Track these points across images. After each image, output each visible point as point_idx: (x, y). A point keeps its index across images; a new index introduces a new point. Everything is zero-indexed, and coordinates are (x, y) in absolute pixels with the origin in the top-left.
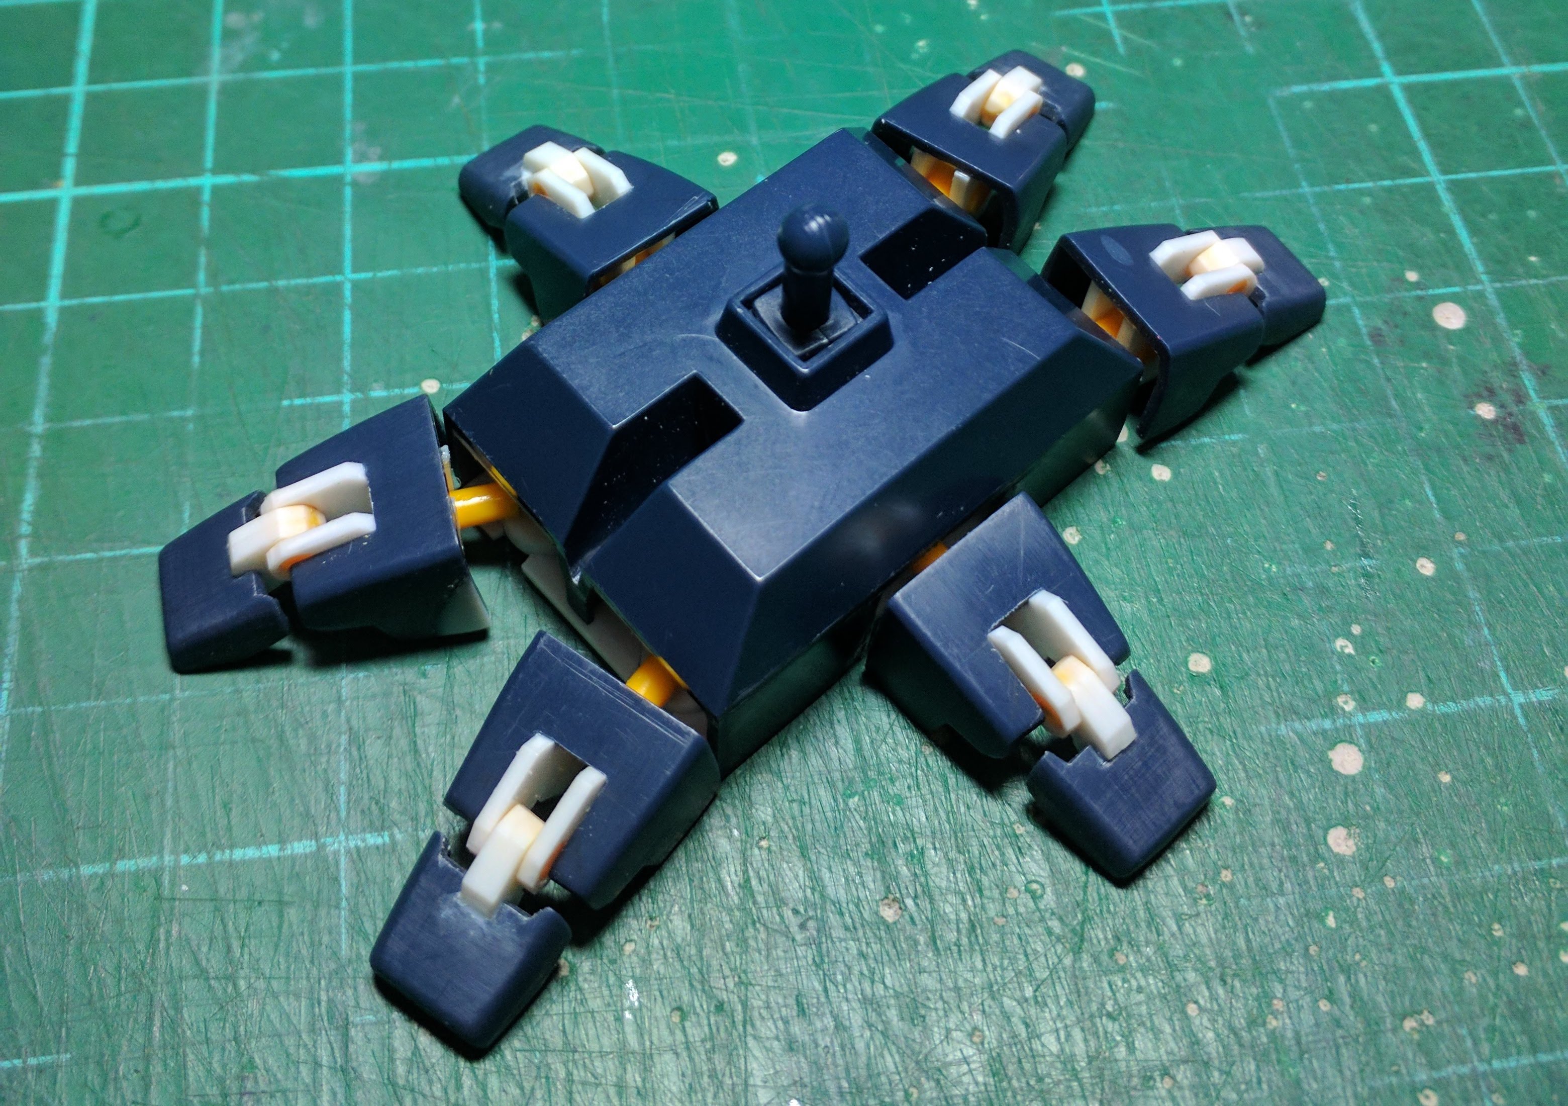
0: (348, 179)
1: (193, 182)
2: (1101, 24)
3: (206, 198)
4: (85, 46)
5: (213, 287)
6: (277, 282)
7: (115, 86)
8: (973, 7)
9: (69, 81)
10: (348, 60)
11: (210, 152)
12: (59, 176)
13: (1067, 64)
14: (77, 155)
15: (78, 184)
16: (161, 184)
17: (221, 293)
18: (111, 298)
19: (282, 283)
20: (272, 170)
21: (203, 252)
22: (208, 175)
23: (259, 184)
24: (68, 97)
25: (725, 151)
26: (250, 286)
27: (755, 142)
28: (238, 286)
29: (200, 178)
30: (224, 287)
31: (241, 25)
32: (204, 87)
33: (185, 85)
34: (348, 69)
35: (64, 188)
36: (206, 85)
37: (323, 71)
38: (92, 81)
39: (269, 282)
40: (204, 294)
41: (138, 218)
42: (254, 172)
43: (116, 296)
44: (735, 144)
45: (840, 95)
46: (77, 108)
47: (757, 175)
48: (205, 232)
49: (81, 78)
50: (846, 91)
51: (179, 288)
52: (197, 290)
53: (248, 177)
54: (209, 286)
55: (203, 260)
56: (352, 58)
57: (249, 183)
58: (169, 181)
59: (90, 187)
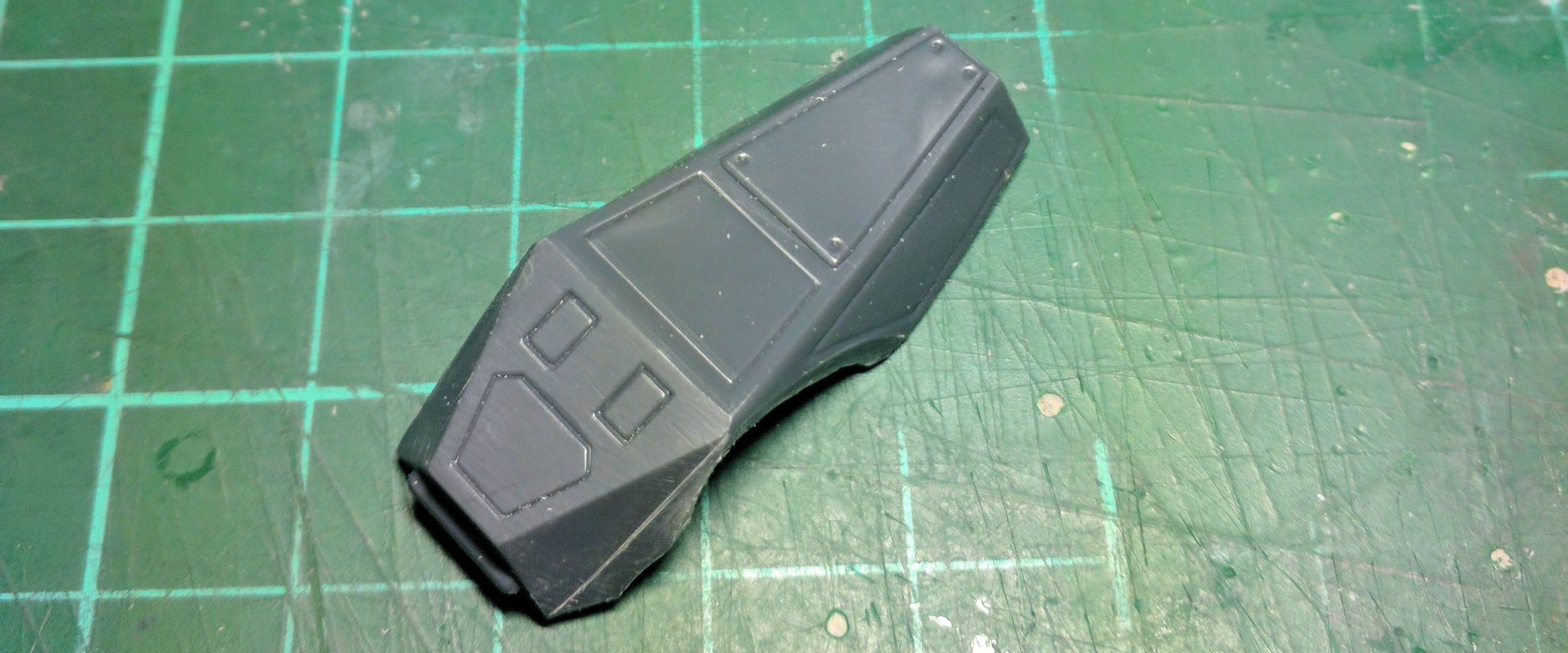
1: (291, 395)
3: (308, 425)
4: (152, 148)
5: (312, 585)
6: (399, 586)
7: (189, 219)
8: (1409, 156)
9: (127, 207)
10: (516, 194)
11: (316, 346)
12: (104, 372)
13: (1547, 267)
14: (133, 337)
15: (131, 387)
16: (245, 397)
17: (321, 599)
18: (168, 593)
19: (406, 587)
20: (401, 382)
21: (299, 522)
22: (312, 385)
23: (382, 405)
24: (125, 234)
25: (1047, 392)
26: (363, 588)
27: (1093, 380)
28: (345, 588)
29: (300, 390)
30: (326, 589)
31: (369, 125)
32: (312, 230)
33: (289, 223)
34: (515, 209)
35: (113, 392)
36: (318, 224)
37: (478, 210)
38: (159, 208)
39: (388, 583)
40: (298, 597)
41: (210, 457)
42: (375, 385)
43: (176, 590)
44: (1062, 380)
45: (1215, 302)
46: (136, 254)
47: (1094, 439)
48: (301, 487)
49: (145, 202)
50: (1224, 297)
51: (262, 583)
52: (288, 589)
53: (366, 393)
54: (306, 584)
55: (298, 535)
56: (521, 192)
57: (368, 403)
58: (257, 392)
59: (148, 394)
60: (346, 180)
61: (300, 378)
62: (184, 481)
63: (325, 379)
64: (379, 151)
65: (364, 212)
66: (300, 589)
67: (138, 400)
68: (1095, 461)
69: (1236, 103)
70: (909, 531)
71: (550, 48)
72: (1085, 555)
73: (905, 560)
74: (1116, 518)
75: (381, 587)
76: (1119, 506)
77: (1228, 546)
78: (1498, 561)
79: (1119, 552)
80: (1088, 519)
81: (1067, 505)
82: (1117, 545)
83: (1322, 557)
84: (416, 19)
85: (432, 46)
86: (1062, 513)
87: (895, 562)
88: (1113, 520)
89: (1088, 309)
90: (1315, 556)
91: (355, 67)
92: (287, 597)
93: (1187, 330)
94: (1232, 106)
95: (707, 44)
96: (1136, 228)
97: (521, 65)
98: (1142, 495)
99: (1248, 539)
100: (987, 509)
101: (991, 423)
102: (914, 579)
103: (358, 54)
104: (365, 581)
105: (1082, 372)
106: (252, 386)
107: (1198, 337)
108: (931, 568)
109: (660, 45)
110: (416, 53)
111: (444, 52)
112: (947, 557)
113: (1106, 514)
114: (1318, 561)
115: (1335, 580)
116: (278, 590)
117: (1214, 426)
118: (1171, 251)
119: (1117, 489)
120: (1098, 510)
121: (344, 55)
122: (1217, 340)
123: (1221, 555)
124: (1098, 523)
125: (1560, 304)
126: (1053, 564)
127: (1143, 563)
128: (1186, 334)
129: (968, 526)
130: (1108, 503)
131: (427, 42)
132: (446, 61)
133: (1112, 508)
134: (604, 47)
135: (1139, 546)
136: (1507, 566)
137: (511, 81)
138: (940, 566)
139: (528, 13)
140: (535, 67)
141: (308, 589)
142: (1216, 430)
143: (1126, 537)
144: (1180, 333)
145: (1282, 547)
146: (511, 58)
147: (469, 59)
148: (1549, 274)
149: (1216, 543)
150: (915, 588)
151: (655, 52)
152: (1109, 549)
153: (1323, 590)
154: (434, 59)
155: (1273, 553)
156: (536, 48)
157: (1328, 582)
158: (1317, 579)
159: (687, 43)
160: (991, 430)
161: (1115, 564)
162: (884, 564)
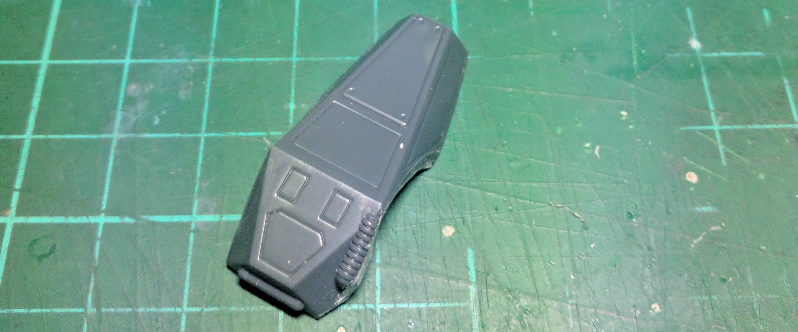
0: (193, 227)
1: (92, 219)
2: (711, 139)
3: (99, 234)
4: (36, 102)
5: (97, 309)
6: (137, 309)
7: (50, 136)
8: (624, 118)
9: (22, 131)
10: (204, 128)
11: (105, 197)
12: (7, 207)
13: (687, 172)
14: (21, 191)
15: (19, 213)
16: (72, 220)
17: (101, 314)
18: (29, 310)
19: (141, 310)
20: (144, 215)
21: (93, 278)
22: (103, 215)
23: (134, 225)
24: (20, 143)
25: (447, 225)
26: (120, 310)
27: (469, 219)
28: (112, 310)
29: (97, 217)
30: (103, 310)
31: (137, 94)
32: (108, 142)
33: (97, 140)
34: (203, 135)
35: (9, 217)
36: (109, 141)
37: (186, 135)
38: (37, 131)
39: (132, 308)
40: (90, 314)
41: (54, 247)
42: (132, 216)
43: (33, 309)
44: (454, 219)
45: (528, 184)
46: (25, 152)
47: (468, 248)
48: (95, 262)
49: (30, 128)
50: (533, 182)
51: (74, 306)
52: (86, 310)
53: (128, 220)
54: (94, 308)
55: (92, 285)
56: (207, 128)
57: (128, 225)
58: (77, 217)
59: (26, 217)
60: (125, 120)
61: (97, 212)
62: (41, 258)
63: (109, 213)
64: (141, 107)
65: (132, 135)
66: (91, 310)
67: (21, 220)
68: (467, 258)
69: (544, 91)
70: (378, 289)
71: (225, 60)
72: (459, 302)
73: (374, 303)
74: (475, 285)
75: (129, 310)
76: (477, 279)
77: (527, 299)
78: (654, 308)
79: (475, 300)
80: (462, 284)
81: (453, 278)
82: (475, 297)
83: (571, 305)
84: (162, 45)
85: (169, 58)
86: (450, 282)
87: (370, 303)
88: (474, 286)
89: (469, 187)
90: (568, 304)
91: (132, 67)
92: (85, 313)
93: (515, 197)
94: (542, 92)
95: (300, 59)
96: (494, 149)
97: (210, 68)
98: (489, 274)
99: (537, 296)
100: (415, 279)
101: (419, 239)
102: (379, 312)
103: (134, 61)
104: (122, 307)
105: (464, 216)
106: (76, 215)
107: (520, 201)
108: (387, 307)
109: (277, 59)
110: (161, 61)
111: (174, 61)
112: (395, 302)
113: (470, 283)
114: (569, 307)
115: (577, 316)
116: (81, 310)
117: (524, 242)
118: (510, 160)
119: (477, 271)
120: (467, 281)
121: (127, 61)
122: (529, 202)
123: (524, 302)
124: (467, 287)
125: (692, 189)
126: (444, 306)
127: (487, 306)
128: (514, 198)
129: (405, 287)
130: (472, 278)
131: (167, 56)
132: (175, 65)
133: (474, 280)
134: (250, 60)
135: (485, 299)
136: (658, 311)
137: (205, 75)
138: (391, 306)
139: (216, 43)
140: (218, 68)
141: (95, 310)
142: (525, 245)
143: (479, 294)
144: (511, 199)
145: (553, 300)
146: (206, 64)
147: (186, 64)
148: (687, 175)
149: (521, 297)
150: (379, 316)
151: (274, 62)
152: (471, 299)
153: (571, 321)
154: (169, 64)
155: (548, 302)
156: (218, 60)
157: (573, 317)
158: (568, 315)
159: (290, 58)
160: (419, 242)
161: (473, 306)
162: (365, 304)
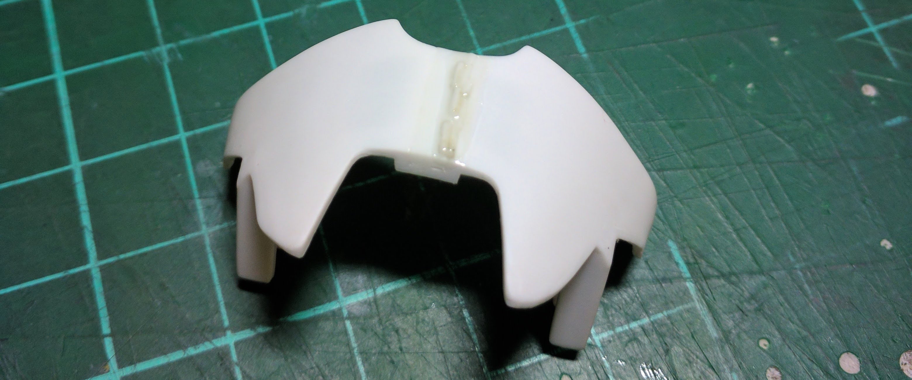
0: (345, 313)
1: (219, 343)
2: (872, 43)
3: (234, 357)
4: (86, 220)
7: (122, 256)
8: (776, 45)
9: (83, 259)
11: (224, 310)
12: (105, 360)
13: (861, 86)
14: (112, 335)
15: (122, 365)
16: (192, 351)
20: (281, 317)
22: (229, 333)
23: (273, 333)
24: (86, 276)
29: (223, 338)
31: (210, 173)
32: (199, 244)
35: (112, 371)
36: (201, 239)
38: (102, 255)
42: (266, 323)
45: (705, 149)
46: (98, 285)
47: (667, 241)
49: (92, 253)
53: (262, 329)
57: (266, 334)
58: (198, 346)
59: (133, 366)
60: (208, 208)
61: (219, 331)
63: (236, 328)
67: (128, 371)
68: (671, 252)
72: (682, 304)
74: (691, 280)
76: (692, 273)
78: (885, 246)
79: (699, 298)
80: (677, 284)
81: (664, 280)
82: (697, 294)
83: (802, 270)
86: (663, 285)
90: (797, 270)
91: (191, 141)
93: (696, 168)
94: (680, 40)
96: (653, 120)
99: (761, 272)
102: (599, 345)
103: (190, 133)
106: (196, 344)
107: (704, 170)
108: (606, 335)
112: (612, 327)
113: (685, 279)
114: (801, 273)
115: (812, 281)
117: (725, 216)
118: (674, 128)
119: (688, 263)
120: (680, 277)
121: (182, 136)
122: (712, 169)
124: (683, 285)
125: (874, 103)
126: (667, 314)
127: (713, 300)
129: (618, 307)
130: (685, 273)
133: (688, 275)
135: (708, 292)
136: (890, 247)
138: (610, 333)
142: (728, 218)
143: (700, 289)
144: (693, 171)
145: (779, 270)
148: (863, 89)
149: (746, 279)
150: (601, 348)
152: (693, 298)
153: (807, 287)
155: (777, 275)
157: (808, 282)
158: (802, 281)
161: (699, 305)
